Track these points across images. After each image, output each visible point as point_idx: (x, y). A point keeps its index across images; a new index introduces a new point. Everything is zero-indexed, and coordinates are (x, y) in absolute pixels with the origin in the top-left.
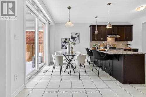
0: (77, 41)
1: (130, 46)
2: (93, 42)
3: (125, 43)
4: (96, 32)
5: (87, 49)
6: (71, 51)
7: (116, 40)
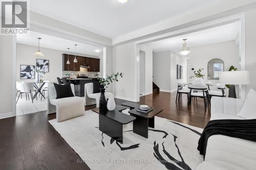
0: (46, 70)
1: (98, 76)
2: (65, 71)
3: (95, 73)
4: (68, 62)
5: (58, 78)
6: (41, 80)
7: (89, 70)
